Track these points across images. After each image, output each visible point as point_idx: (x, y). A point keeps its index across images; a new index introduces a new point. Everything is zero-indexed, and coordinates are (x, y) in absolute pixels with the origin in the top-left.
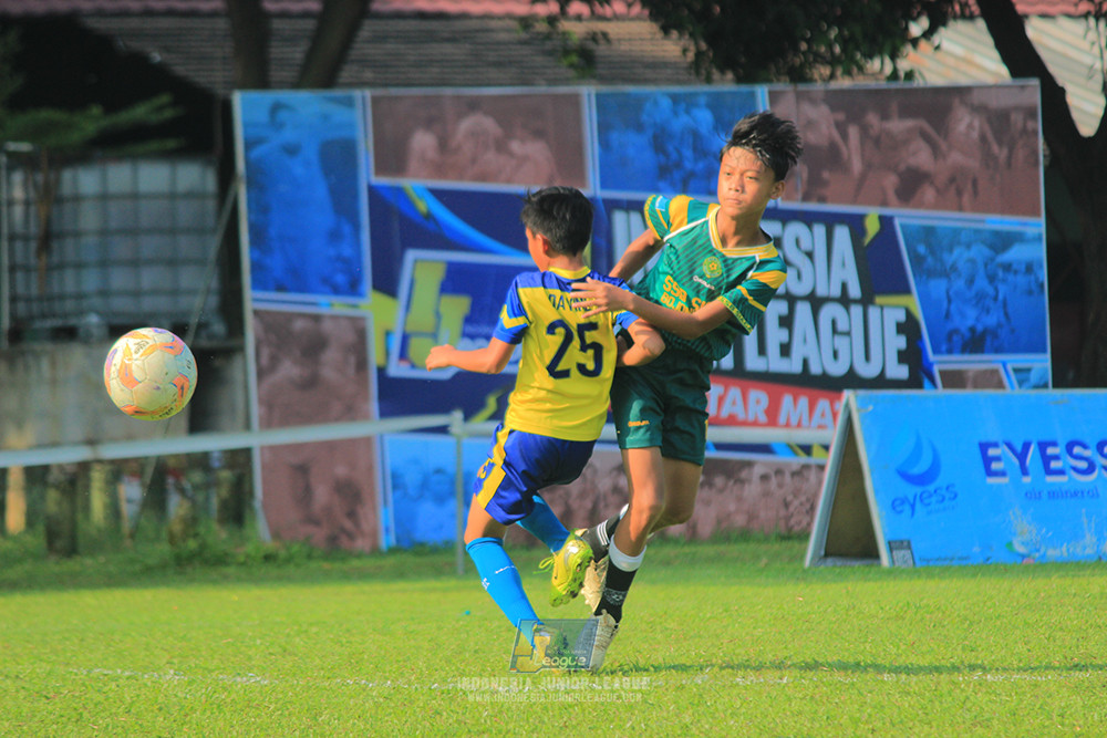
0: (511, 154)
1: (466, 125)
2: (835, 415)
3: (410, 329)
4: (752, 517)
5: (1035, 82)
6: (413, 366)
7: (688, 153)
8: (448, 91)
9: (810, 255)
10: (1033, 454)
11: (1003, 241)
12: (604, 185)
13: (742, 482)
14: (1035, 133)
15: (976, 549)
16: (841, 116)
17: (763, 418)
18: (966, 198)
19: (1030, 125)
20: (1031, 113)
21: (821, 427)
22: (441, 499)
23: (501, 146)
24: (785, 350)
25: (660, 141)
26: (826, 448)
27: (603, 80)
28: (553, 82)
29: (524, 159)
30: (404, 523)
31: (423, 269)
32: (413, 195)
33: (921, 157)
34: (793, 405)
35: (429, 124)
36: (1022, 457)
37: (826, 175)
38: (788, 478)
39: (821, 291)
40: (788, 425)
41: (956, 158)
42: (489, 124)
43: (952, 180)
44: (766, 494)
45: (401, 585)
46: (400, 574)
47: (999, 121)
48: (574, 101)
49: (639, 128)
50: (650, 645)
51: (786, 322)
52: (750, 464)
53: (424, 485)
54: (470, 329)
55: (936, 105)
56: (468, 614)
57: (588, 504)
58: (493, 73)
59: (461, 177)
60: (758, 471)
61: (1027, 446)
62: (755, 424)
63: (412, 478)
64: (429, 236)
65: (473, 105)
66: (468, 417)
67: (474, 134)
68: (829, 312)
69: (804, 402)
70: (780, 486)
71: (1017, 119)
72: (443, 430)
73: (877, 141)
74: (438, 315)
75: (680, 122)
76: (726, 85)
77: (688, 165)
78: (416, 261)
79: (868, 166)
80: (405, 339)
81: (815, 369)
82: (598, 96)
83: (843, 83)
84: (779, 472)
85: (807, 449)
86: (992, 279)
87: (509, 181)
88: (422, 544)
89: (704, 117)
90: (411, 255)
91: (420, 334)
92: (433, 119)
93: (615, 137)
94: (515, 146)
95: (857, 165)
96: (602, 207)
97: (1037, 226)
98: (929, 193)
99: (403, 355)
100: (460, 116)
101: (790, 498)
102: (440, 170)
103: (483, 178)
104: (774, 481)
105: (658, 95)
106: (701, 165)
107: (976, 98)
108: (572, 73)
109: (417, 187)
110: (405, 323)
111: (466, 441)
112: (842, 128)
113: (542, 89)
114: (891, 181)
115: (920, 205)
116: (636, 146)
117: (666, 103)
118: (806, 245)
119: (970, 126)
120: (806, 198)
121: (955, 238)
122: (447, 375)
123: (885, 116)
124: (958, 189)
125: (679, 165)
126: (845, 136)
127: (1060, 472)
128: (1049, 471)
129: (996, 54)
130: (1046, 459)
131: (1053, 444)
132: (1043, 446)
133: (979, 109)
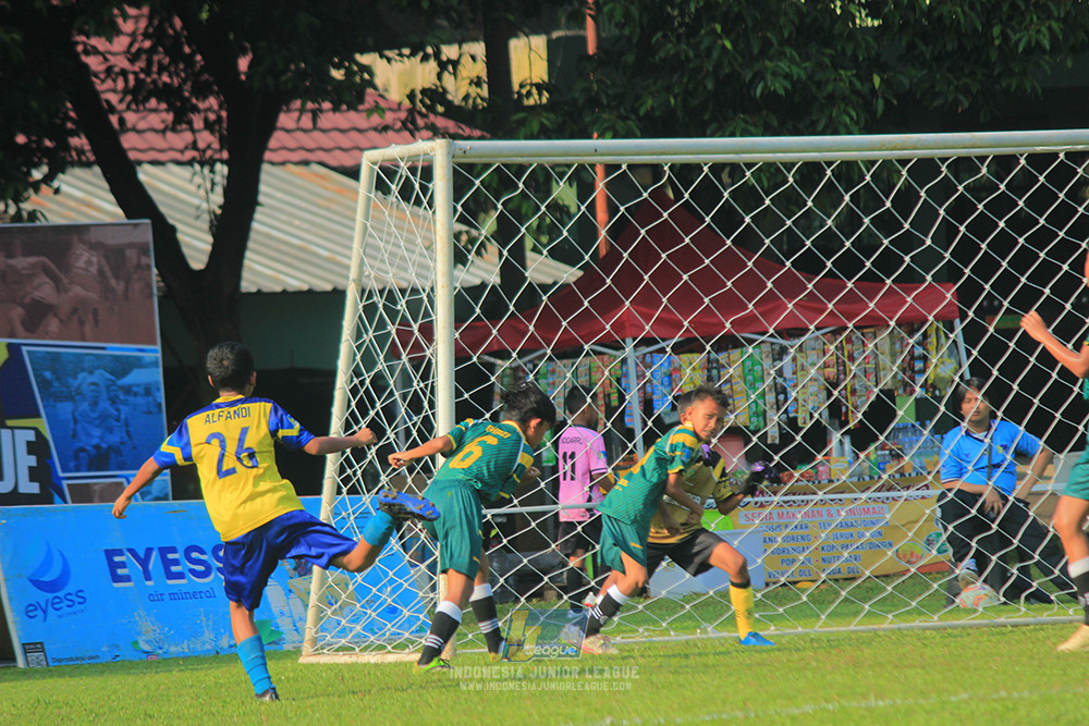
5: (147, 222)
10: (155, 560)
11: (123, 366)
14: (149, 267)
15: (105, 649)
18: (88, 328)
19: (144, 260)
20: (144, 250)
33: (45, 291)
36: (144, 562)
41: (77, 290)
43: (74, 311)
47: (115, 257)
55: (57, 243)
61: (149, 551)
71: (131, 254)
73: (2, 277)
86: (114, 401)
97: (154, 352)
98: (53, 324)
107: (93, 236)
114: (17, 314)
115: (45, 334)
119: (89, 262)
121: (78, 364)
123: (10, 254)
124: (80, 320)
127: (180, 576)
128: (171, 576)
129: (111, 197)
130: (167, 564)
131: (173, 550)
132: (164, 551)
133: (97, 246)
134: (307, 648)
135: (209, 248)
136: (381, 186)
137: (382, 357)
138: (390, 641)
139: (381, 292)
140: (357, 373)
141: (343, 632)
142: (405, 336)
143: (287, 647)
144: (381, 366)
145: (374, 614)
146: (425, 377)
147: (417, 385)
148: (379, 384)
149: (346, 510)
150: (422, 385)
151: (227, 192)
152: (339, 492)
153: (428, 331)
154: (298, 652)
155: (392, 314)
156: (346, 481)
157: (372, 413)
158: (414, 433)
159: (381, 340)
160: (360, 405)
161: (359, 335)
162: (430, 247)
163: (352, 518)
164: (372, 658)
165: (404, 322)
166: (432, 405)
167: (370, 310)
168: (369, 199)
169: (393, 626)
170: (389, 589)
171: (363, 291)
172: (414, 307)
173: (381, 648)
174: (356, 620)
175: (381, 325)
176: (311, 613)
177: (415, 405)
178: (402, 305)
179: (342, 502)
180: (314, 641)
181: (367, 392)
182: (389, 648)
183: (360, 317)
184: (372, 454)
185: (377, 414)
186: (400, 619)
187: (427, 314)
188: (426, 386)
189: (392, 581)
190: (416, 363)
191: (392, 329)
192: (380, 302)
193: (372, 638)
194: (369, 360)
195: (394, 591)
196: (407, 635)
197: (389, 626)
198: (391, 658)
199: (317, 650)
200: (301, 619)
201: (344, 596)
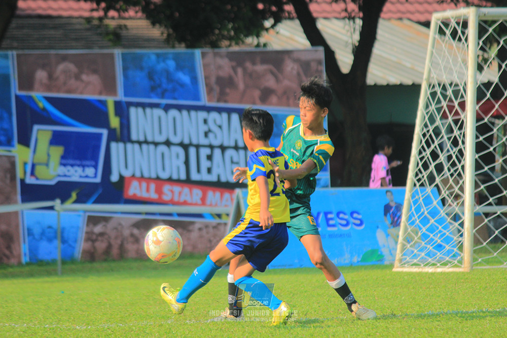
0: (82, 81)
1: (61, 67)
2: (232, 199)
3: (35, 161)
4: (194, 247)
5: (321, 49)
6: (37, 179)
7: (164, 80)
8: (53, 52)
9: (220, 127)
10: (322, 218)
12: (126, 95)
13: (189, 231)
15: (296, 261)
16: (234, 64)
17: (199, 202)
18: (291, 101)
19: (320, 68)
20: (319, 62)
21: (226, 206)
22: (50, 240)
23: (77, 77)
24: (209, 170)
25: (151, 75)
26: (228, 215)
27: (124, 47)
28: (101, 47)
29: (88, 83)
30: (33, 251)
31: (42, 134)
32: (36, 99)
33: (270, 82)
34: (213, 196)
35: (43, 67)
37: (228, 90)
38: (211, 230)
39: (226, 144)
40: (211, 205)
41: (286, 83)
42: (72, 67)
43: (285, 93)
44: (201, 237)
45: (32, 280)
46: (31, 275)
47: (306, 66)
48: (112, 56)
49: (141, 68)
50: (147, 306)
51: (210, 158)
52: (193, 223)
53: (43, 234)
54: (64, 162)
55: (277, 59)
56: (63, 293)
57: (119, 242)
58: (74, 44)
59: (58, 91)
60: (197, 226)
61: (319, 214)
62: (196, 204)
63: (37, 231)
64: (44, 118)
65: (64, 58)
66: (63, 202)
67: (64, 72)
68: (230, 153)
69: (218, 194)
70: (208, 233)
71: (314, 65)
72: (51, 208)
73: (251, 75)
74: (49, 155)
75: (161, 66)
76: (181, 49)
77: (165, 86)
78: (38, 130)
79: (247, 87)
80: (33, 166)
81: (223, 179)
82: (123, 54)
83: (235, 48)
84: (207, 226)
85: (219, 216)
87: (81, 93)
88: (41, 261)
89: (171, 64)
90: (36, 127)
91: (40, 164)
92: (46, 65)
93: (131, 73)
94: (84, 77)
95: (241, 86)
96: (125, 105)
98: (274, 99)
99: (32, 174)
100: (58, 63)
101: (212, 239)
102: (49, 88)
103: (69, 91)
104: (204, 231)
105: (150, 54)
106: (170, 86)
107: (295, 55)
108: (110, 44)
109: (38, 96)
110: (33, 158)
111: (62, 213)
112: (234, 69)
113: (97, 51)
114: (257, 93)
115: (271, 104)
116: (140, 77)
117: (153, 57)
118: (218, 122)
119: (292, 68)
120: (219, 100)
122: (53, 183)
123: (254, 63)
124: (287, 97)
125: (160, 86)
126: (236, 72)
127: (334, 226)
128: (329, 225)
129: (304, 36)
130: (328, 220)
131: (331, 213)
132: (326, 214)
133: (297, 61)
134: (397, 263)
135: (351, 62)
136: (441, 32)
137: (439, 118)
138: (439, 261)
139: (439, 85)
140: (426, 126)
141: (415, 256)
142: (451, 108)
143: (387, 263)
144: (438, 122)
145: (431, 248)
146: (461, 128)
147: (456, 133)
148: (437, 132)
149: (418, 195)
150: (459, 133)
151: (361, 34)
152: (415, 185)
153: (462, 105)
154: (392, 266)
155: (445, 97)
156: (419, 180)
157: (432, 147)
158: (454, 157)
159: (439, 110)
160: (427, 143)
161: (427, 107)
162: (465, 62)
163: (421, 199)
164: (430, 270)
165: (451, 100)
166: (463, 143)
167: (434, 95)
168: (434, 39)
169: (441, 254)
170: (439, 235)
171: (430, 85)
172: (456, 93)
173: (434, 265)
174: (421, 250)
175: (439, 102)
176: (399, 247)
177: (455, 143)
178: (450, 92)
179: (417, 191)
180: (401, 261)
181: (431, 136)
182: (439, 265)
183: (428, 98)
184: (432, 167)
185: (435, 147)
186: (445, 251)
187: (462, 97)
188: (461, 134)
189: (440, 232)
190: (456, 122)
191: (444, 104)
192: (438, 90)
193: (430, 260)
194: (432, 120)
195: (442, 236)
196: (447, 259)
197: (439, 254)
198: (439, 270)
199: (402, 265)
200: (393, 249)
201: (416, 238)
